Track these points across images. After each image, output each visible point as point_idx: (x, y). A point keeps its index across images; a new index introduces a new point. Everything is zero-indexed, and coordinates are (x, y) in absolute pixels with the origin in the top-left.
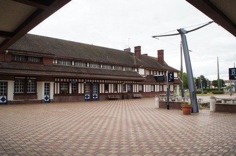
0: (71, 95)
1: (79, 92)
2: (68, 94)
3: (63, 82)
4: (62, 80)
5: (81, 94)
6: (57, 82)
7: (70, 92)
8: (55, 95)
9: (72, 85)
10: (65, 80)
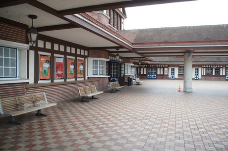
0: (214, 76)
1: (221, 74)
2: (212, 76)
3: (208, 67)
4: (207, 66)
5: (223, 76)
6: (204, 68)
7: (214, 74)
8: (202, 76)
9: (216, 69)
10: (209, 66)
